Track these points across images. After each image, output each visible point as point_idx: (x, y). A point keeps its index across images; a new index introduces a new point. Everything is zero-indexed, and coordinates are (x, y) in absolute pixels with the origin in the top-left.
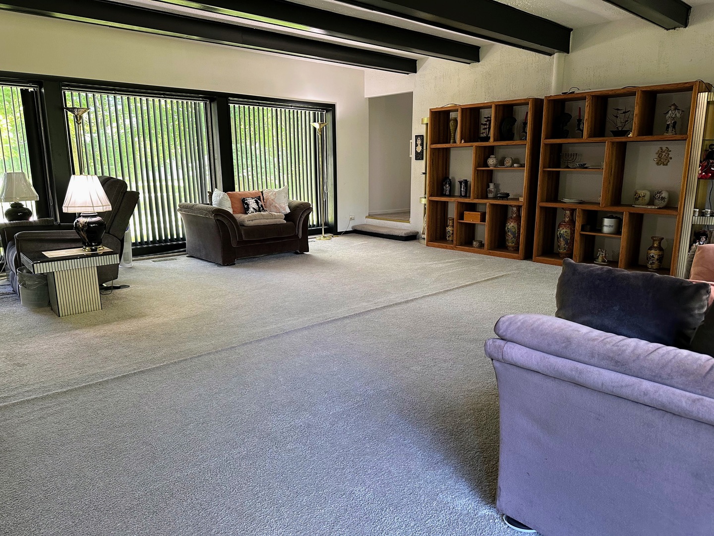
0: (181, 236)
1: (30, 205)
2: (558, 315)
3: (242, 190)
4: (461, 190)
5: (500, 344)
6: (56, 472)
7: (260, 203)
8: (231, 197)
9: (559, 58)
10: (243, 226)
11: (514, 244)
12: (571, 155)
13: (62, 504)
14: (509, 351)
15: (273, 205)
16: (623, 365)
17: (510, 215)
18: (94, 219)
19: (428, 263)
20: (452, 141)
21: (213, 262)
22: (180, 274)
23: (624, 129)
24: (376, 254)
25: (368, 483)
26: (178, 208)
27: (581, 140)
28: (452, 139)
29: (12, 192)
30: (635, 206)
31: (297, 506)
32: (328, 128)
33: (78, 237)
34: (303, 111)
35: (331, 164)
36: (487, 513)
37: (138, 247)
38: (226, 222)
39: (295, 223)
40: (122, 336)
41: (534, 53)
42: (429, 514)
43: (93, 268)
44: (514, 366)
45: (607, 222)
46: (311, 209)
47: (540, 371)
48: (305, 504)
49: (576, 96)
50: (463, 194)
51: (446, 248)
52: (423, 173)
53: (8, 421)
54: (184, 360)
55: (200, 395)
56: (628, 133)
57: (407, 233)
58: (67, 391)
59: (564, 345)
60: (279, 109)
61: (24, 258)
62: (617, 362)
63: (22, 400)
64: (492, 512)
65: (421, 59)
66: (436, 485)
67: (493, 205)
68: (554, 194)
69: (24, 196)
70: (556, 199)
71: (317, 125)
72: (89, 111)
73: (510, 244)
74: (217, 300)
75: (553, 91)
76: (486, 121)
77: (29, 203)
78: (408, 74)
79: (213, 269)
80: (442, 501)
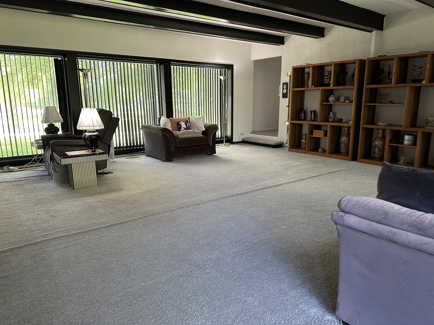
0: (142, 144)
1: (58, 125)
2: (378, 197)
3: (177, 117)
4: (311, 117)
5: (341, 215)
6: (75, 279)
7: (188, 125)
8: (171, 121)
9: (376, 34)
10: (178, 138)
11: (345, 151)
12: (383, 95)
13: (78, 298)
14: (347, 219)
15: (195, 126)
16: (423, 230)
17: (343, 132)
18: (94, 134)
19: (289, 162)
20: (306, 86)
21: (160, 159)
22: (142, 166)
23: (419, 78)
24: (256, 156)
25: (255, 295)
26: (141, 127)
27: (390, 86)
28: (306, 85)
29: (49, 117)
30: (426, 127)
31: (213, 307)
32: (229, 79)
33: (85, 144)
34: (214, 69)
35: (230, 101)
36: (330, 319)
37: (118, 150)
38: (168, 136)
39: (208, 136)
40: (109, 202)
41: (360, 31)
42: (293, 317)
43: (93, 162)
44: (350, 229)
45: (407, 137)
46: (217, 128)
47: (368, 232)
48: (217, 306)
49: (387, 58)
50: (313, 119)
51: (301, 152)
52: (287, 106)
53: (48, 249)
54: (145, 217)
55: (154, 237)
56: (422, 81)
57: (276, 143)
58: (80, 233)
59: (383, 216)
60: (200, 68)
61: (55, 155)
62: (419, 229)
63: (55, 236)
64: (333, 318)
65: (287, 36)
66: (297, 299)
67: (332, 126)
68: (372, 120)
69: (55, 120)
70: (373, 123)
71: (222, 78)
72: (91, 70)
73: (343, 151)
74: (163, 182)
75: (372, 54)
76: (328, 74)
77: (57, 124)
78: (279, 45)
79: (160, 163)
80: (301, 309)
